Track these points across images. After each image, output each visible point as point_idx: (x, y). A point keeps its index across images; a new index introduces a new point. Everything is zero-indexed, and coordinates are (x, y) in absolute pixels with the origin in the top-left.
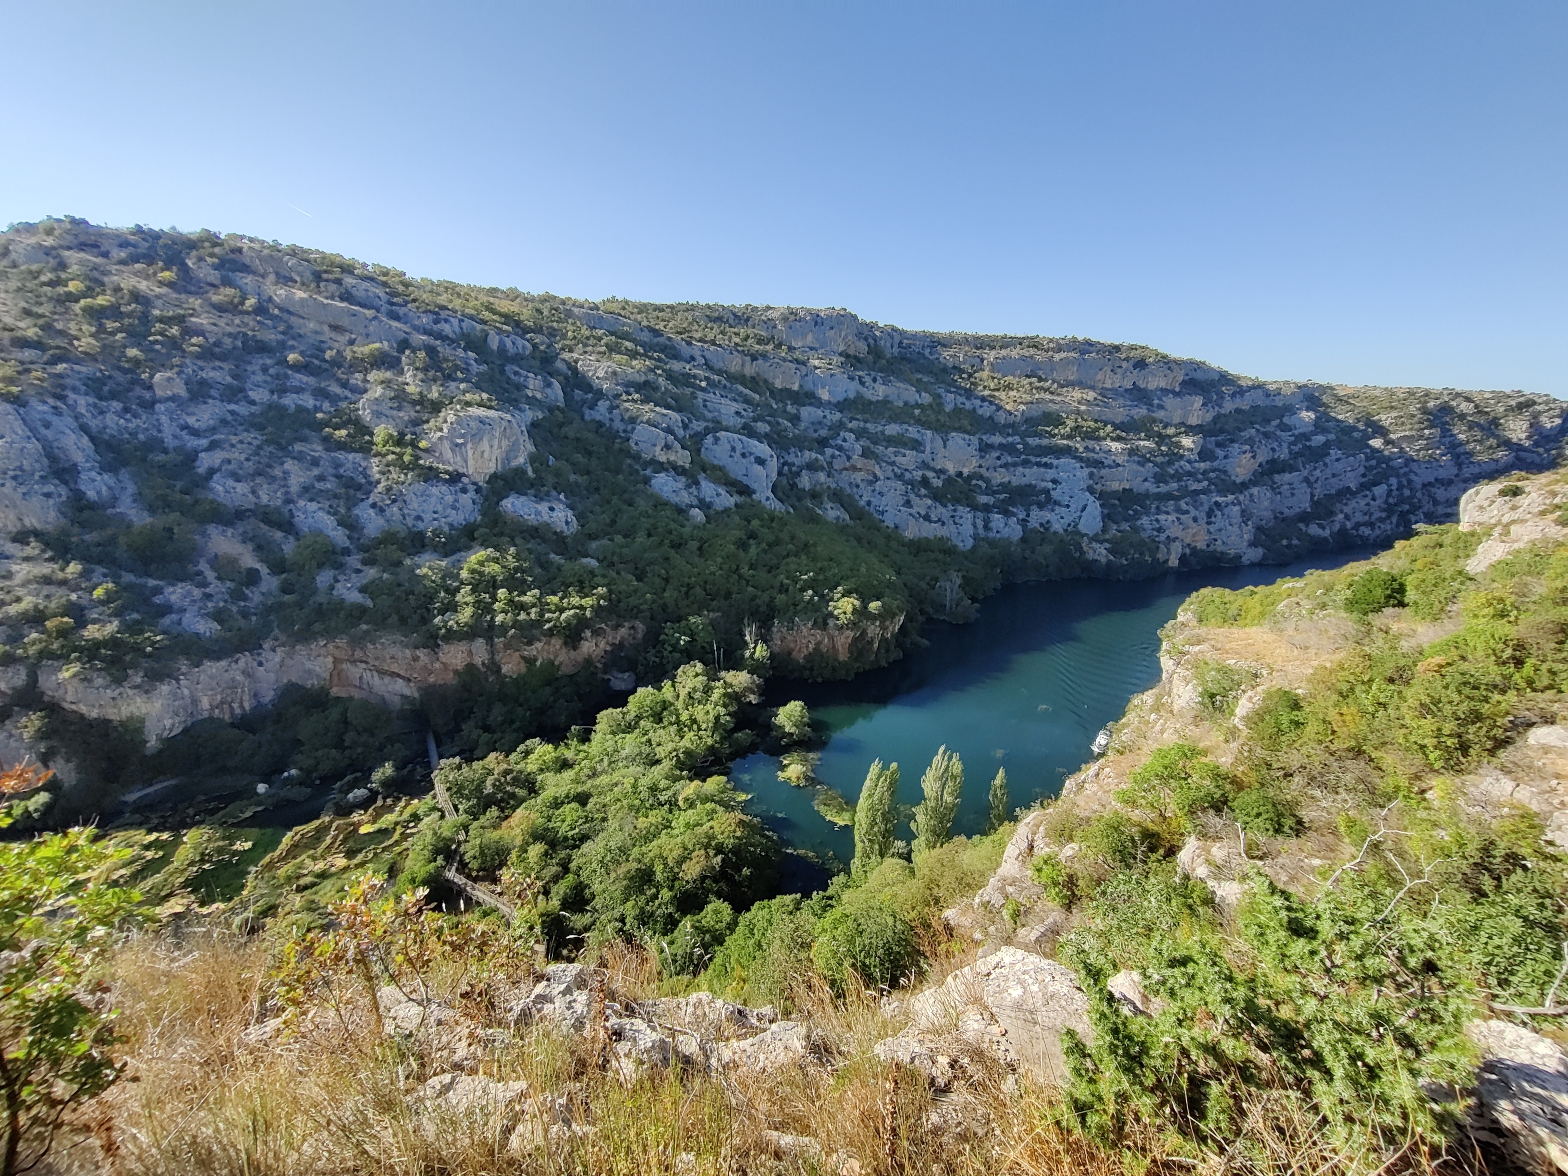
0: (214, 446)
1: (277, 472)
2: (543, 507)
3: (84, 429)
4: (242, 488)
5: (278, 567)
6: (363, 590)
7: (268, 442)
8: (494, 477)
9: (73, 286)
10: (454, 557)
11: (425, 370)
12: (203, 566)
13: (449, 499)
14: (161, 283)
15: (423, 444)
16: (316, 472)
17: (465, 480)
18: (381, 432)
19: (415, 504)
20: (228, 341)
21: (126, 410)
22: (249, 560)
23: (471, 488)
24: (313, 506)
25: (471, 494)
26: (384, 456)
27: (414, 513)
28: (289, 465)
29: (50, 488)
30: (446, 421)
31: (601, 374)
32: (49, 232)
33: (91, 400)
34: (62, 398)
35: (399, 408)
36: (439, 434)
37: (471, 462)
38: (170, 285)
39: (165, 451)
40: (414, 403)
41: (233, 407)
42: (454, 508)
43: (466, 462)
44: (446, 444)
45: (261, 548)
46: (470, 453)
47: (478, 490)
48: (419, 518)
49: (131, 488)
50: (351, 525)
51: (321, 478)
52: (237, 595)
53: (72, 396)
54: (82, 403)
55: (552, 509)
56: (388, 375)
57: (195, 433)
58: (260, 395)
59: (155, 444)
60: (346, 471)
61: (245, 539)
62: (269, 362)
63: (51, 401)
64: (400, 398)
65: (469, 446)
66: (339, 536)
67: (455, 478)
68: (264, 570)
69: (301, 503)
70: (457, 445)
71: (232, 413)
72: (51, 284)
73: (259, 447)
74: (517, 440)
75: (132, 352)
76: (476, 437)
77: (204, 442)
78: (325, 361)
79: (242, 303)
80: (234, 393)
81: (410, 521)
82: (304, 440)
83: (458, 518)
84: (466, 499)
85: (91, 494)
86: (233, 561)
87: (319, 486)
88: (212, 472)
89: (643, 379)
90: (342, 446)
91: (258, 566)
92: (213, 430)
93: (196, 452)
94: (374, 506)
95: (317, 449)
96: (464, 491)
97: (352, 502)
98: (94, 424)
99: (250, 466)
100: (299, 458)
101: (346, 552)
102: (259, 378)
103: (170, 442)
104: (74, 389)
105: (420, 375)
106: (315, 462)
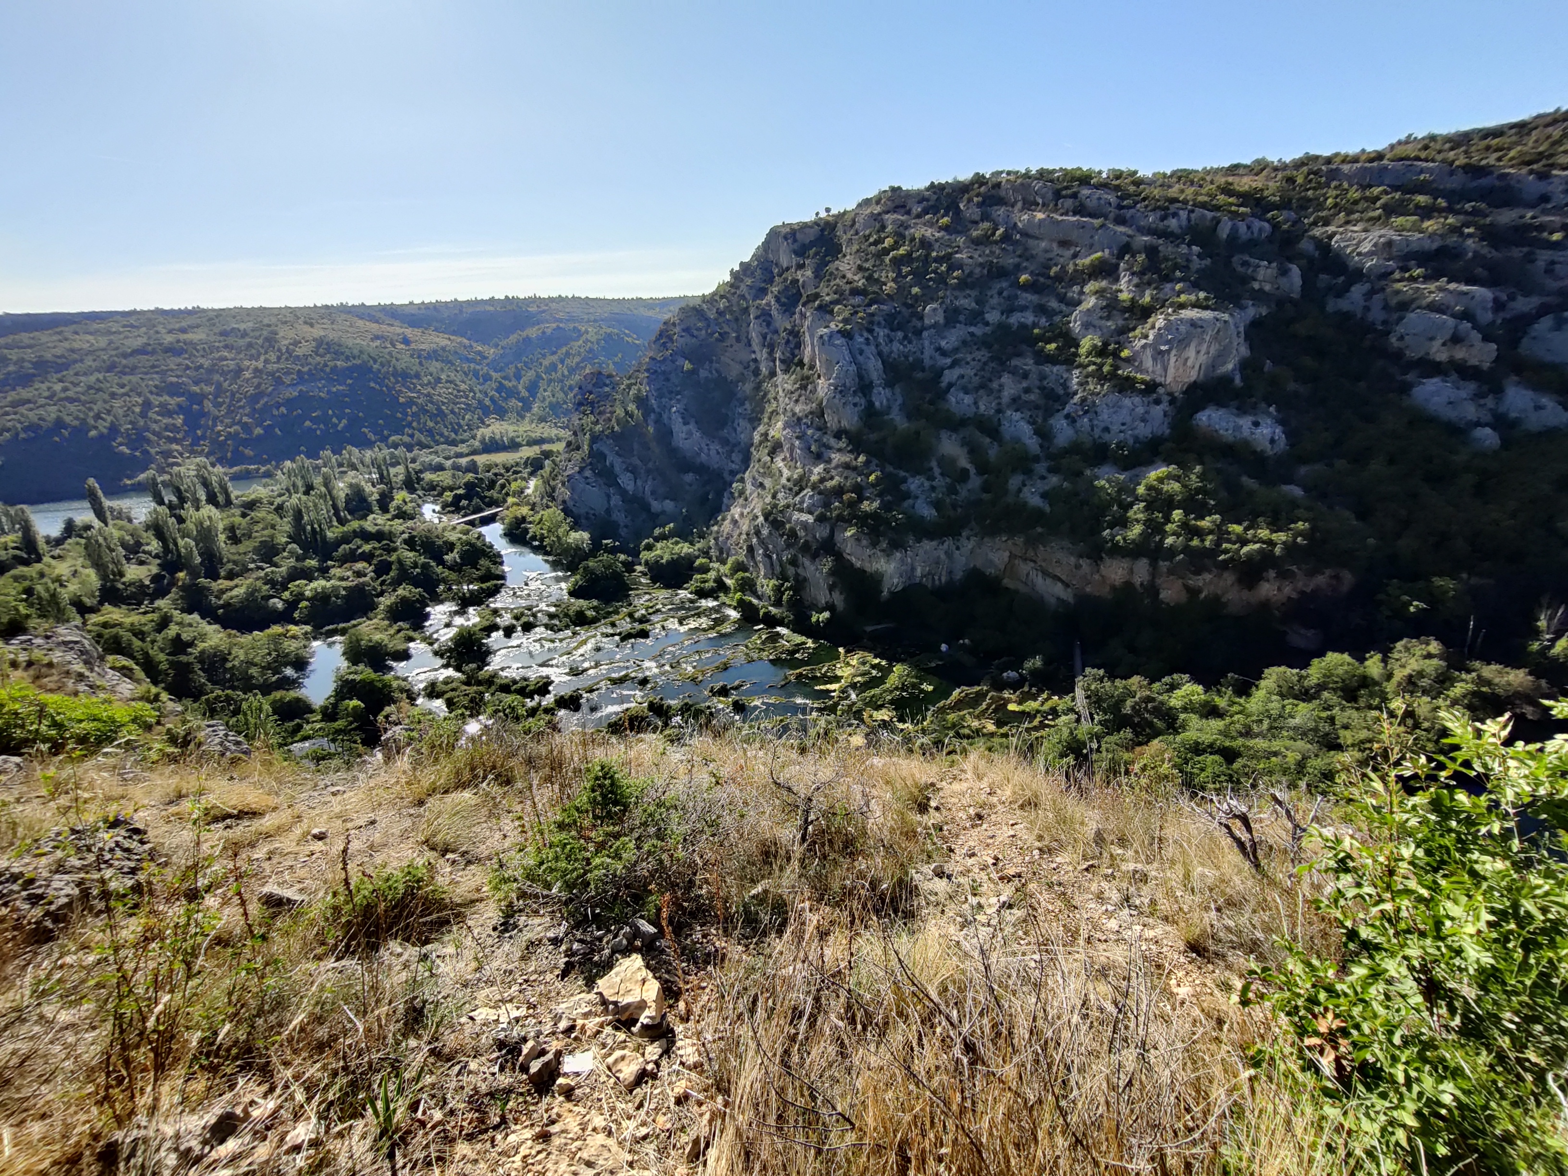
0: (954, 364)
1: (995, 385)
2: (1246, 422)
3: (880, 354)
4: (968, 399)
5: (983, 468)
6: (1044, 496)
7: (992, 359)
8: (1193, 387)
9: (887, 244)
10: (1133, 472)
11: (1141, 273)
12: (934, 464)
13: (1140, 410)
14: (941, 229)
15: (1125, 353)
16: (1025, 384)
17: (1161, 390)
18: (1086, 343)
19: (1104, 415)
20: (977, 270)
21: (905, 337)
22: (964, 462)
23: (1166, 398)
24: (1017, 416)
25: (1164, 406)
26: (1085, 367)
27: (1102, 425)
28: (1006, 379)
29: (857, 400)
30: (1153, 327)
31: (1366, 247)
32: (878, 202)
33: (886, 331)
34: (871, 331)
35: (1108, 318)
36: (1144, 341)
37: (1171, 371)
38: (946, 228)
39: (923, 370)
40: (1125, 310)
41: (972, 329)
42: (1143, 420)
43: (1165, 370)
44: (1149, 352)
45: (974, 451)
46: (1173, 360)
47: (1173, 401)
48: (1107, 429)
49: (900, 401)
50: (1044, 434)
51: (1027, 391)
52: (952, 490)
53: (877, 329)
54: (882, 333)
55: (1256, 424)
56: (1104, 284)
57: (944, 353)
58: (993, 317)
59: (918, 365)
60: (1050, 383)
61: (964, 443)
62: (1004, 284)
63: (866, 334)
64: (1111, 306)
65: (1173, 352)
66: (1032, 443)
67: (1151, 387)
68: (973, 471)
69: (1009, 413)
70: (1161, 352)
71: (972, 334)
72: (876, 243)
73: (985, 364)
74: (1231, 342)
75: (915, 290)
76: (1182, 343)
77: (949, 361)
78: (1049, 277)
79: (993, 234)
80: (976, 317)
81: (1097, 432)
82: (1019, 355)
83: (1144, 431)
84: (1157, 411)
85: (877, 404)
86: (953, 461)
87: (1025, 397)
88: (950, 385)
89: (1435, 246)
90: (1051, 359)
91: (968, 466)
92: (956, 350)
93: (943, 369)
94: (1067, 416)
95: (1027, 363)
96: (1158, 402)
97: (1049, 413)
98: (886, 350)
99: (976, 380)
100: (1013, 372)
101: (1036, 459)
102: (995, 301)
103: (927, 362)
104: (879, 324)
105: (1136, 280)
106: (1025, 376)
